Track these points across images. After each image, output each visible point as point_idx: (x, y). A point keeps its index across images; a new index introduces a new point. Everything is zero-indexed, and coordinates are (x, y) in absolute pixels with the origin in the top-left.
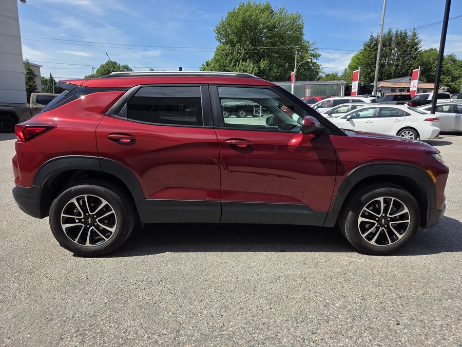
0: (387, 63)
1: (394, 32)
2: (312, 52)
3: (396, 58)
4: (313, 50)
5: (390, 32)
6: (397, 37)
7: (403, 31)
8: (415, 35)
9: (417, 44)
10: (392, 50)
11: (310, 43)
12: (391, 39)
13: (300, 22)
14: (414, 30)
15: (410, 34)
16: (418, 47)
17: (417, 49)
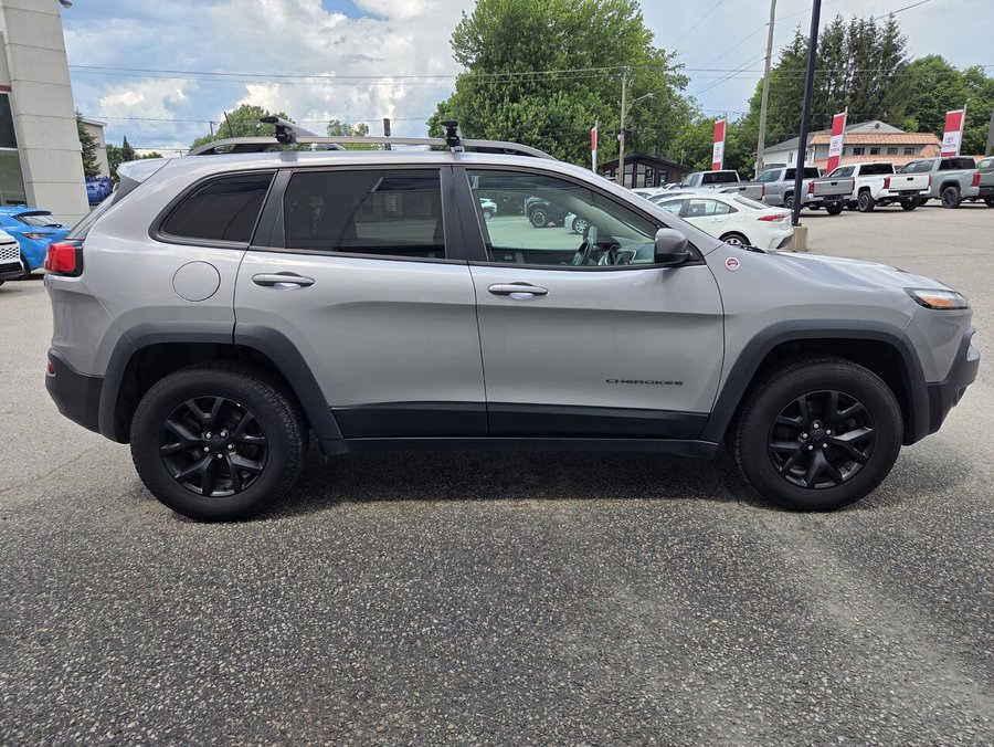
0: (833, 92)
1: (847, 23)
2: (671, 73)
3: (851, 79)
4: (673, 69)
5: (837, 24)
6: (853, 34)
7: (866, 20)
8: (891, 27)
9: (896, 48)
10: (842, 63)
11: (666, 54)
12: (839, 38)
13: (634, 16)
14: (891, 16)
15: (881, 25)
16: (898, 54)
17: (897, 58)
